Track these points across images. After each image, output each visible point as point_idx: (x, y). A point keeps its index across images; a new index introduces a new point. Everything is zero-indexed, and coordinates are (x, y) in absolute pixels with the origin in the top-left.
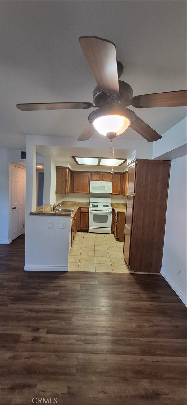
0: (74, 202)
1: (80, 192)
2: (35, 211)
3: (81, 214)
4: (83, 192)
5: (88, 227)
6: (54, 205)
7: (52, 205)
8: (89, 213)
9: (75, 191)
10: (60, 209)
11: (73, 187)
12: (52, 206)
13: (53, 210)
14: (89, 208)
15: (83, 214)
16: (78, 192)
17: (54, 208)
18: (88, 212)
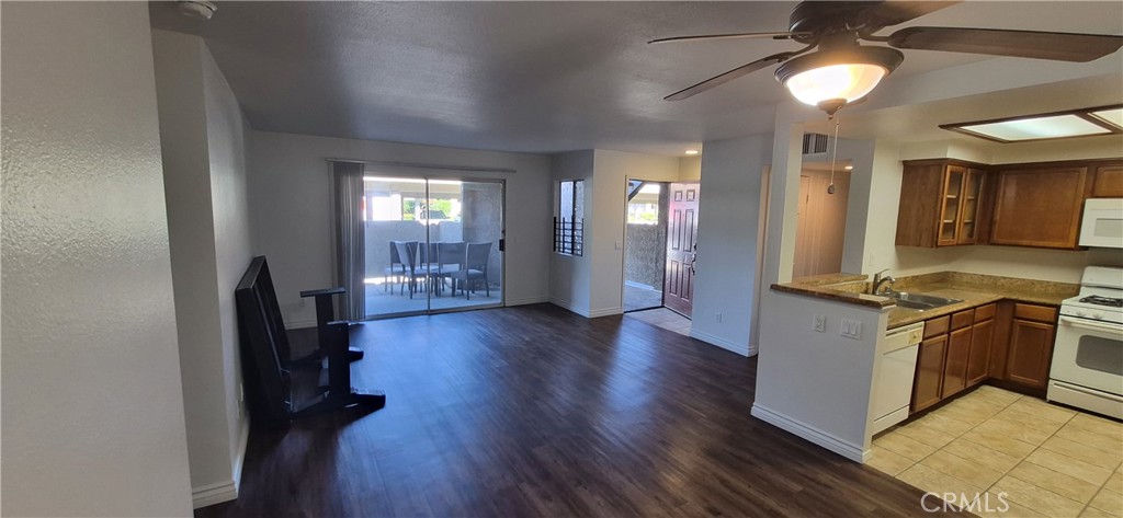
0: (996, 278)
1: (1024, 242)
2: (790, 281)
3: (1012, 324)
4: (1041, 243)
5: (1048, 378)
6: (876, 276)
7: (867, 277)
8: (1055, 324)
9: (995, 238)
10: (903, 293)
11: (992, 223)
12: (867, 280)
13: (871, 291)
14: (1058, 307)
15: (1022, 326)
16: (1013, 241)
17: (876, 285)
18: (1052, 320)
